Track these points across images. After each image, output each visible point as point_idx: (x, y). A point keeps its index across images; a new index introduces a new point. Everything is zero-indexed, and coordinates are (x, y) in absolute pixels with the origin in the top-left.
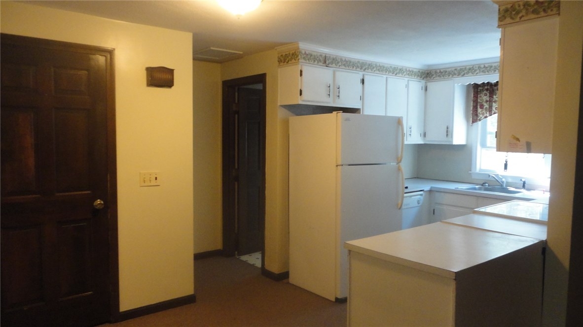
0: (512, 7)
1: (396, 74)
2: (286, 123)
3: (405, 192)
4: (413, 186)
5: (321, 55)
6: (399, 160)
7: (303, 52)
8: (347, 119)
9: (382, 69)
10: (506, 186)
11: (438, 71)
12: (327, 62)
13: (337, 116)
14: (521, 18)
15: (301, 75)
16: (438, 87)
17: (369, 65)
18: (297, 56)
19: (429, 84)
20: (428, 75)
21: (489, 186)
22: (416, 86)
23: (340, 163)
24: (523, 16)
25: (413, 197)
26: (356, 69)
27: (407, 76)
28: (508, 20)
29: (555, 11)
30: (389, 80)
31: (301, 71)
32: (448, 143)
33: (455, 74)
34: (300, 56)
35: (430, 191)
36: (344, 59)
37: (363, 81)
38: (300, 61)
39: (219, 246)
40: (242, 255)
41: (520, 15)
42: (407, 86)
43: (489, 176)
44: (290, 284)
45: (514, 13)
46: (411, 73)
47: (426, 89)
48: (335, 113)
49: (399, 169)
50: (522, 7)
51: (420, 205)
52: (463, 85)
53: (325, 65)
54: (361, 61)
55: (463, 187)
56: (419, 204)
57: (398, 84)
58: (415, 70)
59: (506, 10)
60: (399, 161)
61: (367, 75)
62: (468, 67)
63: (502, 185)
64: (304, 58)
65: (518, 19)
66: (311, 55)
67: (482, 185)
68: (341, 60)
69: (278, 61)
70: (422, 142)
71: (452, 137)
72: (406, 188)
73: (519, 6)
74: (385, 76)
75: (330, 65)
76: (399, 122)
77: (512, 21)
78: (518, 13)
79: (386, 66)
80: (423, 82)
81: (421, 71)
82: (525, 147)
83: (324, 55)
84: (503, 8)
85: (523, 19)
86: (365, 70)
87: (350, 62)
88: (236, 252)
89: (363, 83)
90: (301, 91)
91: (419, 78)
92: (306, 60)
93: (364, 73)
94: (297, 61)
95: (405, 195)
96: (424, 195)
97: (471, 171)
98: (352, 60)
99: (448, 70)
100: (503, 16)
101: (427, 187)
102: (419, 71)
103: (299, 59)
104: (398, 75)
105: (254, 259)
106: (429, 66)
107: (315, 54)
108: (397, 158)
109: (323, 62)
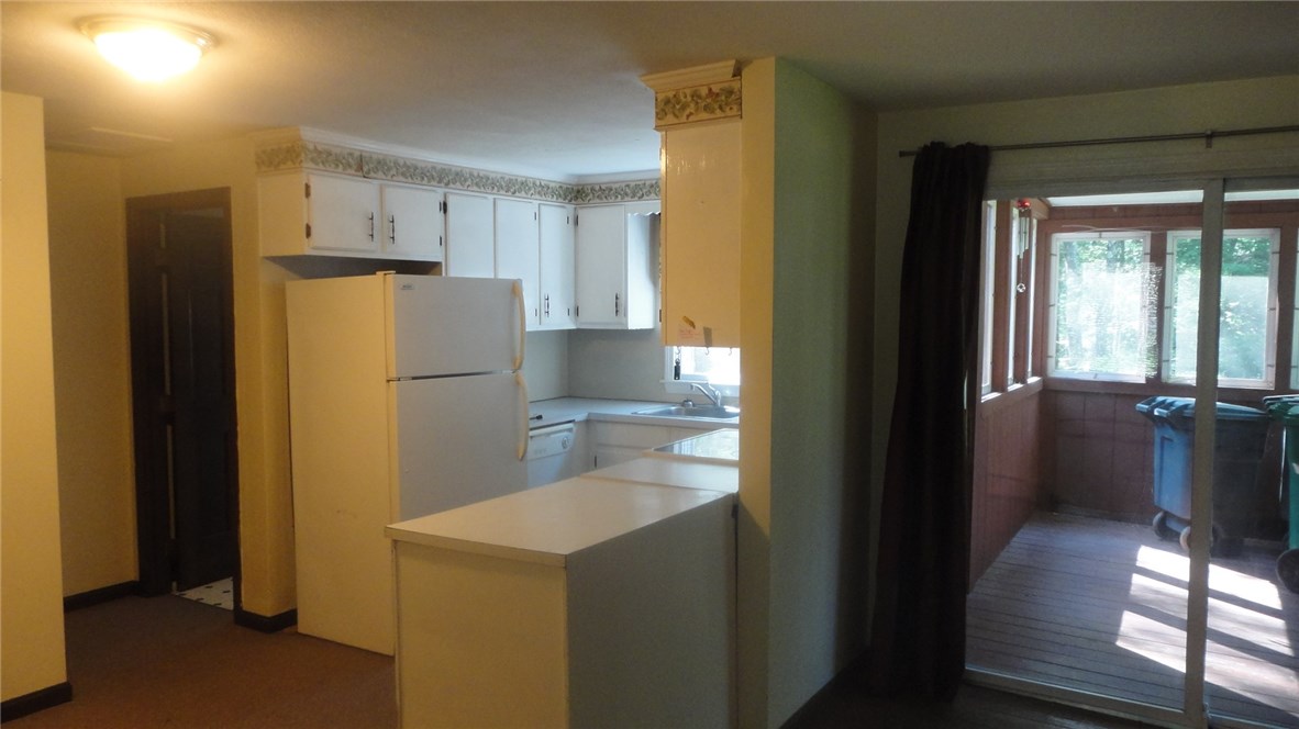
0: (675, 96)
1: (514, 193)
2: (279, 295)
3: (531, 426)
4: (551, 414)
5: (351, 154)
6: (517, 364)
7: (311, 147)
8: (407, 287)
9: (484, 183)
10: (722, 404)
11: (597, 188)
12: (365, 169)
13: (385, 280)
14: (688, 116)
15: (308, 194)
16: (597, 217)
17: (457, 174)
18: (298, 155)
19: (583, 214)
20: (578, 194)
21: (694, 405)
22: (554, 216)
23: (393, 375)
24: (691, 114)
25: (552, 436)
26: (429, 182)
27: (537, 197)
28: (670, 119)
29: (735, 111)
30: (498, 202)
31: (308, 187)
32: (620, 328)
33: (627, 194)
34: (303, 155)
35: (588, 422)
36: (402, 163)
37: (444, 207)
38: (304, 165)
39: (130, 573)
40: (189, 589)
41: (687, 112)
42: (538, 216)
43: (692, 386)
44: (300, 634)
45: (678, 107)
46: (543, 190)
47: (576, 222)
48: (380, 274)
49: (517, 383)
50: (689, 99)
51: (566, 450)
52: (641, 217)
53: (360, 174)
54: (439, 167)
55: (646, 410)
56: (564, 448)
57: (519, 212)
58: (552, 185)
59: (667, 102)
60: (517, 368)
61: (452, 193)
62: (648, 183)
63: (715, 404)
64: (313, 160)
65: (684, 119)
66: (329, 154)
67: (683, 405)
68: (396, 163)
69: (258, 164)
70: (572, 327)
71: (626, 315)
72: (540, 417)
73: (686, 97)
74: (491, 197)
75: (372, 174)
76: (514, 289)
77: (676, 121)
78: (683, 108)
79: (492, 176)
80: (571, 207)
81: (565, 186)
82: (702, 338)
83: (357, 154)
84: (661, 97)
85: (691, 118)
86: (447, 184)
87: (416, 168)
88: (174, 584)
89: (445, 211)
90: (308, 228)
91: (560, 200)
92: (317, 164)
93: (447, 190)
94: (297, 165)
95: (531, 433)
96: (574, 430)
97: (663, 378)
98: (420, 165)
99: (614, 186)
100: (663, 110)
101: (580, 413)
102: (561, 187)
103: (301, 161)
104: (517, 194)
105: (217, 595)
106: (580, 176)
107: (338, 151)
108: (513, 360)
109: (355, 167)
